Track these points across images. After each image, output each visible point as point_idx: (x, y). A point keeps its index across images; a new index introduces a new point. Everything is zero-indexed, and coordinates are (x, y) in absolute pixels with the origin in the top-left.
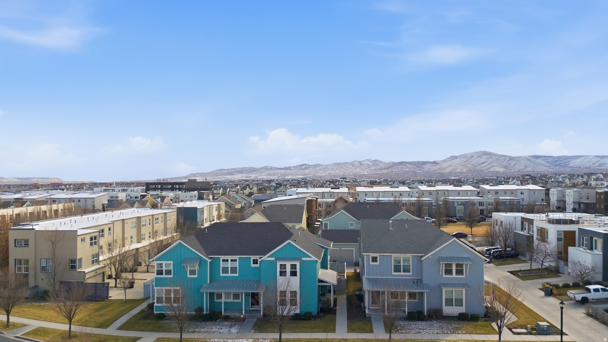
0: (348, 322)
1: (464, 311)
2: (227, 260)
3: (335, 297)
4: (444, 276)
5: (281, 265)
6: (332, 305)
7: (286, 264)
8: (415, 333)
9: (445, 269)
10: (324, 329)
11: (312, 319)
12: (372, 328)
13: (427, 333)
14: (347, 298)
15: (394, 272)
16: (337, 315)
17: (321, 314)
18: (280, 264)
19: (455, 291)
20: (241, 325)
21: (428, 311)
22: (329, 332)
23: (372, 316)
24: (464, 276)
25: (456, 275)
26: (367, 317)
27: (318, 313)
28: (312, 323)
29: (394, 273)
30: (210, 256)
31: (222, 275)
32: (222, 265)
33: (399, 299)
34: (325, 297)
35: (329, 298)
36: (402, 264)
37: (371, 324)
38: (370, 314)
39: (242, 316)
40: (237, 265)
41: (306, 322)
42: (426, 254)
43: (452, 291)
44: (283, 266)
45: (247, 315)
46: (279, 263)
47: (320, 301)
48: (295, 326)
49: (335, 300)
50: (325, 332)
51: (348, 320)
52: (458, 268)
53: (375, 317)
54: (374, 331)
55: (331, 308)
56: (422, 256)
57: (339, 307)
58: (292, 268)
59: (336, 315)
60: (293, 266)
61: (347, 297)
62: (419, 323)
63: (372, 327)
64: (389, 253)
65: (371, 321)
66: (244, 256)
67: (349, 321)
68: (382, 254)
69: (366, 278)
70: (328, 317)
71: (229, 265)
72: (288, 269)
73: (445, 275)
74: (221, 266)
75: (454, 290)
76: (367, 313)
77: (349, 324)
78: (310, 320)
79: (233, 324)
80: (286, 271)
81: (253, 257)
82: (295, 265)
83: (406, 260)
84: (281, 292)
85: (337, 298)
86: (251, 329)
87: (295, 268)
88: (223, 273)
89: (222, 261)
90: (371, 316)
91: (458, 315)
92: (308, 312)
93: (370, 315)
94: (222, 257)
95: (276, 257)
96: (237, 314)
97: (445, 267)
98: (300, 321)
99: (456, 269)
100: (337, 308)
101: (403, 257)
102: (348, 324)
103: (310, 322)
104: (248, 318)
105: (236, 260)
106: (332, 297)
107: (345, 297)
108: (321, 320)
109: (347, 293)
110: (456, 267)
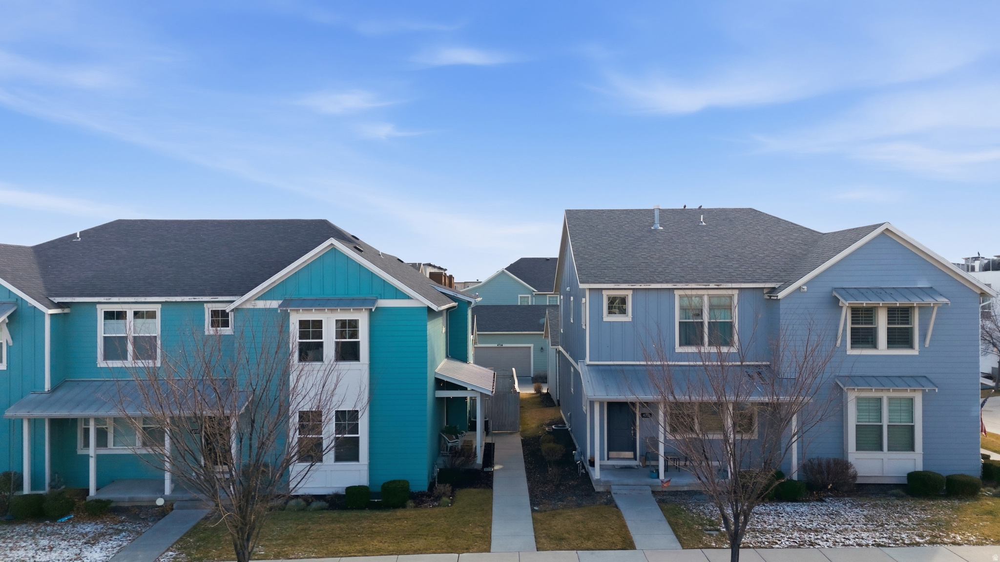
0: (533, 511)
1: (919, 467)
2: (121, 315)
3: (489, 440)
4: (850, 352)
5: (303, 323)
6: (479, 460)
7: (322, 320)
8: (791, 547)
9: (852, 329)
10: (447, 538)
11: (410, 503)
12: (627, 531)
13: (840, 546)
14: (525, 443)
15: (680, 345)
16: (495, 488)
17: (440, 488)
18: (300, 321)
19: (890, 399)
20: (138, 533)
21: (804, 468)
22: (467, 550)
23: (614, 489)
24: (915, 352)
25: (888, 347)
26: (598, 492)
27: (432, 486)
28: (408, 517)
29: (679, 349)
30: (57, 300)
31: (101, 363)
32: (102, 329)
33: (697, 433)
34: (457, 438)
35: (471, 441)
36: (706, 319)
37: (620, 516)
38: (608, 482)
39: (160, 502)
40: (154, 328)
41: (384, 514)
42: (788, 283)
43: (880, 400)
44: (312, 329)
45: (179, 495)
46: (295, 319)
47: (440, 448)
48: (341, 529)
49: (489, 450)
50: (452, 549)
51: (533, 504)
52: (894, 324)
53: (624, 492)
54: (637, 538)
55: (476, 470)
56: (774, 288)
57: (501, 467)
58: (340, 334)
59: (492, 488)
60: (347, 328)
61: (522, 441)
62: (788, 509)
63: (624, 526)
64: (667, 282)
65: (616, 507)
66: (179, 299)
67: (536, 508)
68: (643, 286)
69: (588, 365)
70: (468, 495)
71: (130, 328)
72: (329, 338)
73: (852, 347)
74: (101, 334)
75: (885, 396)
76: (598, 481)
77: (539, 516)
78: (404, 506)
79: (111, 531)
80: (321, 345)
81: (211, 304)
82: (354, 324)
83: (720, 307)
84: (303, 415)
85: (494, 444)
86: (168, 550)
87: (354, 334)
88: (106, 357)
89: (105, 318)
90: (613, 487)
91: (905, 482)
92: (394, 482)
93: (608, 484)
94: (104, 305)
95: (287, 297)
96: (142, 496)
97: (852, 323)
98: (366, 513)
99: (888, 329)
100: (496, 467)
101: (710, 297)
102: (534, 519)
103: (399, 513)
104: (180, 508)
105: (151, 315)
106: (479, 440)
107: (517, 439)
108: (439, 506)
109: (522, 432)
110: (889, 323)
